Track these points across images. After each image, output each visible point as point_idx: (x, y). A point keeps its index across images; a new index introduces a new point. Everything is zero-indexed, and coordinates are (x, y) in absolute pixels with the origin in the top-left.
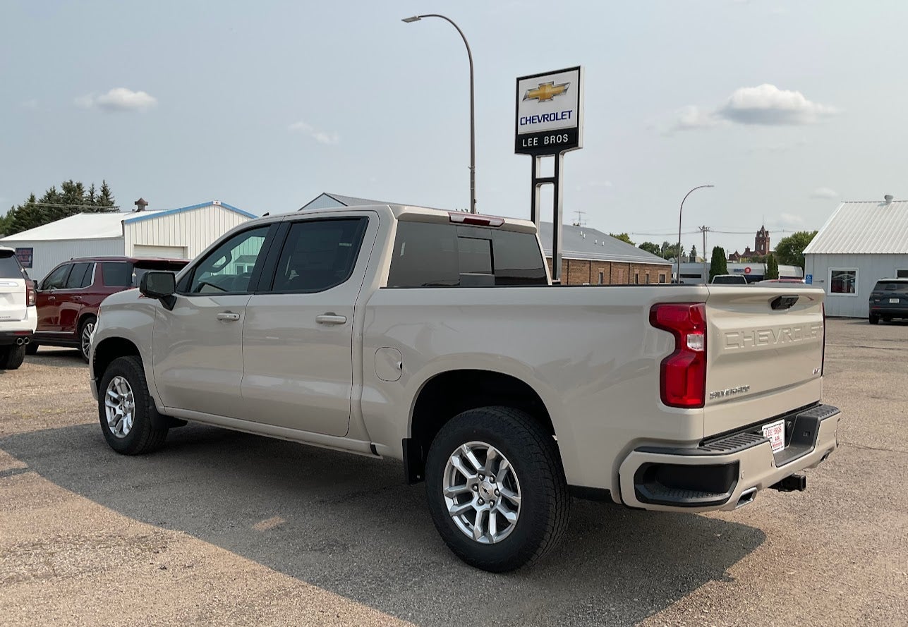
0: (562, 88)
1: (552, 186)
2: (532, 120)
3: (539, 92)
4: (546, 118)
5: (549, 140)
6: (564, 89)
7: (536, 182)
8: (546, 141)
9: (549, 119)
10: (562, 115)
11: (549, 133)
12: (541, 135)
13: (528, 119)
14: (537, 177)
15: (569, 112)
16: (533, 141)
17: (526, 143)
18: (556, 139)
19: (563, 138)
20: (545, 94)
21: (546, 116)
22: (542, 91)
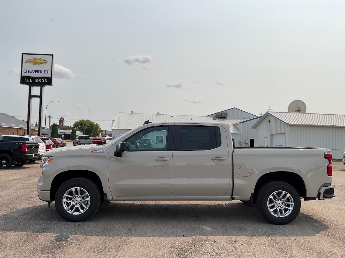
0: (45, 61)
1: (38, 99)
2: (29, 71)
3: (33, 61)
4: (36, 71)
5: (38, 80)
6: (45, 62)
7: (31, 97)
8: (36, 80)
9: (38, 72)
10: (44, 72)
11: (38, 78)
12: (34, 78)
13: (28, 70)
14: (31, 95)
15: (48, 71)
16: (30, 80)
17: (27, 80)
18: (41, 81)
19: (44, 81)
20: (36, 62)
21: (37, 71)
22: (35, 61)
